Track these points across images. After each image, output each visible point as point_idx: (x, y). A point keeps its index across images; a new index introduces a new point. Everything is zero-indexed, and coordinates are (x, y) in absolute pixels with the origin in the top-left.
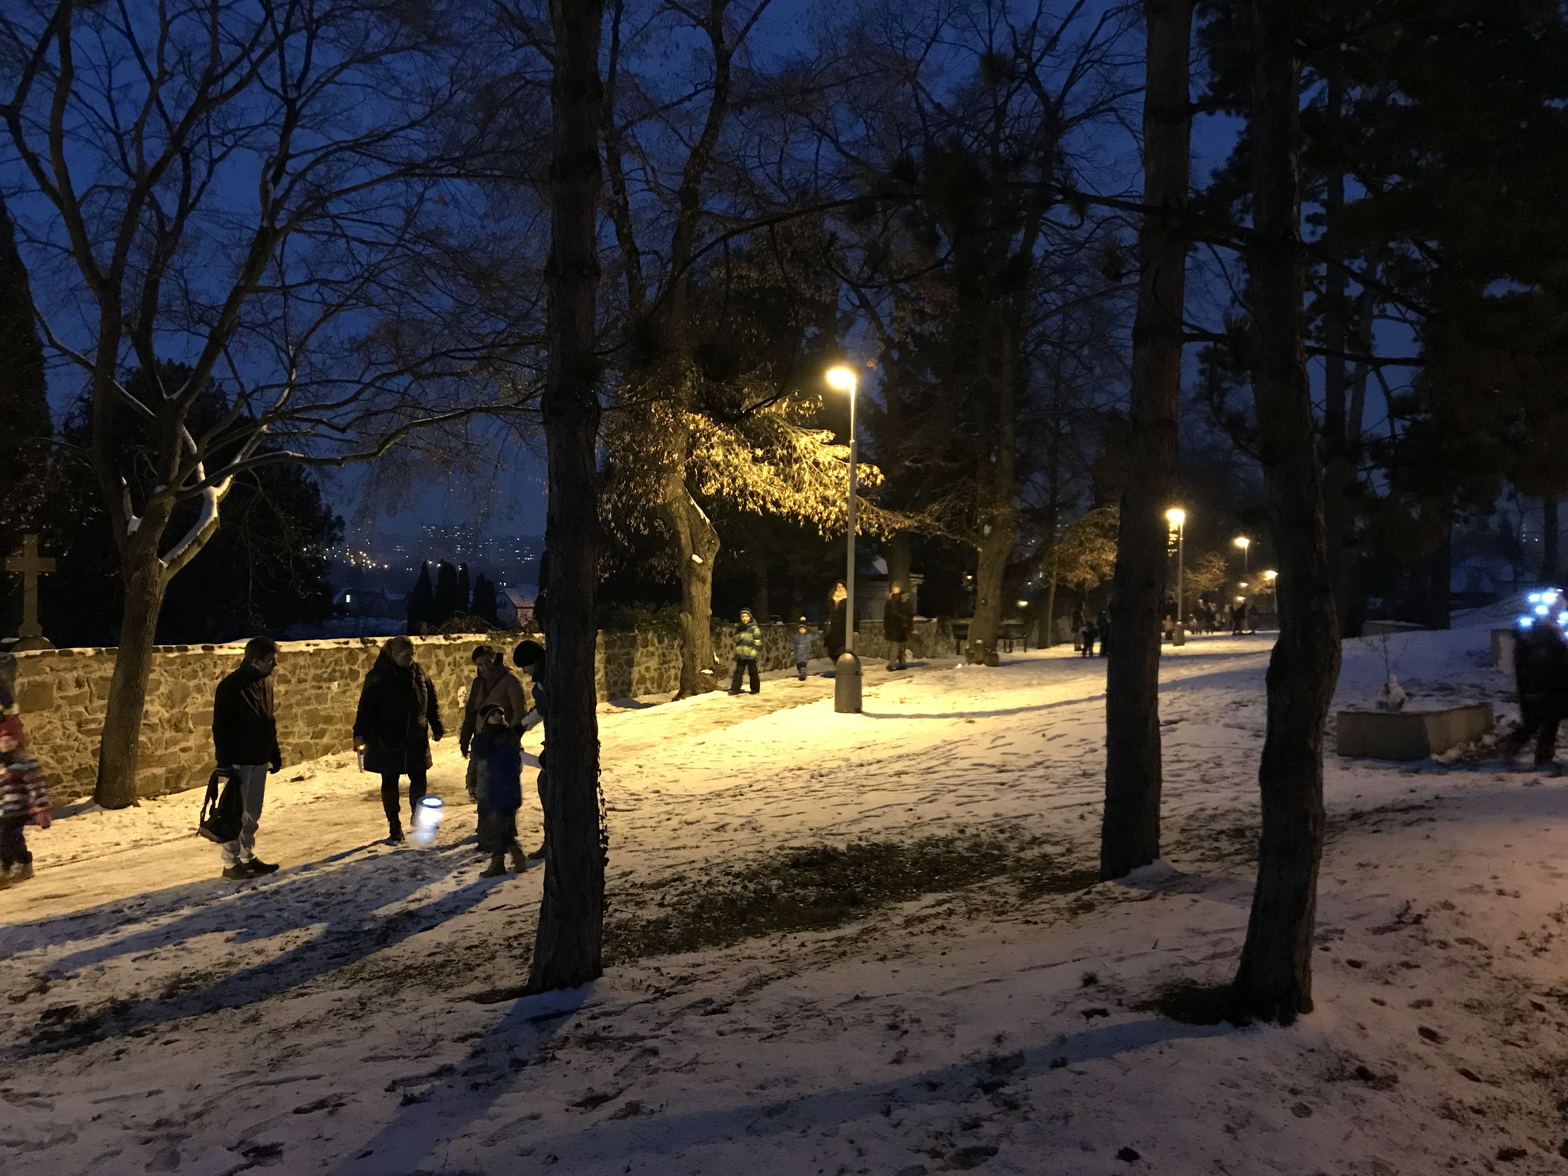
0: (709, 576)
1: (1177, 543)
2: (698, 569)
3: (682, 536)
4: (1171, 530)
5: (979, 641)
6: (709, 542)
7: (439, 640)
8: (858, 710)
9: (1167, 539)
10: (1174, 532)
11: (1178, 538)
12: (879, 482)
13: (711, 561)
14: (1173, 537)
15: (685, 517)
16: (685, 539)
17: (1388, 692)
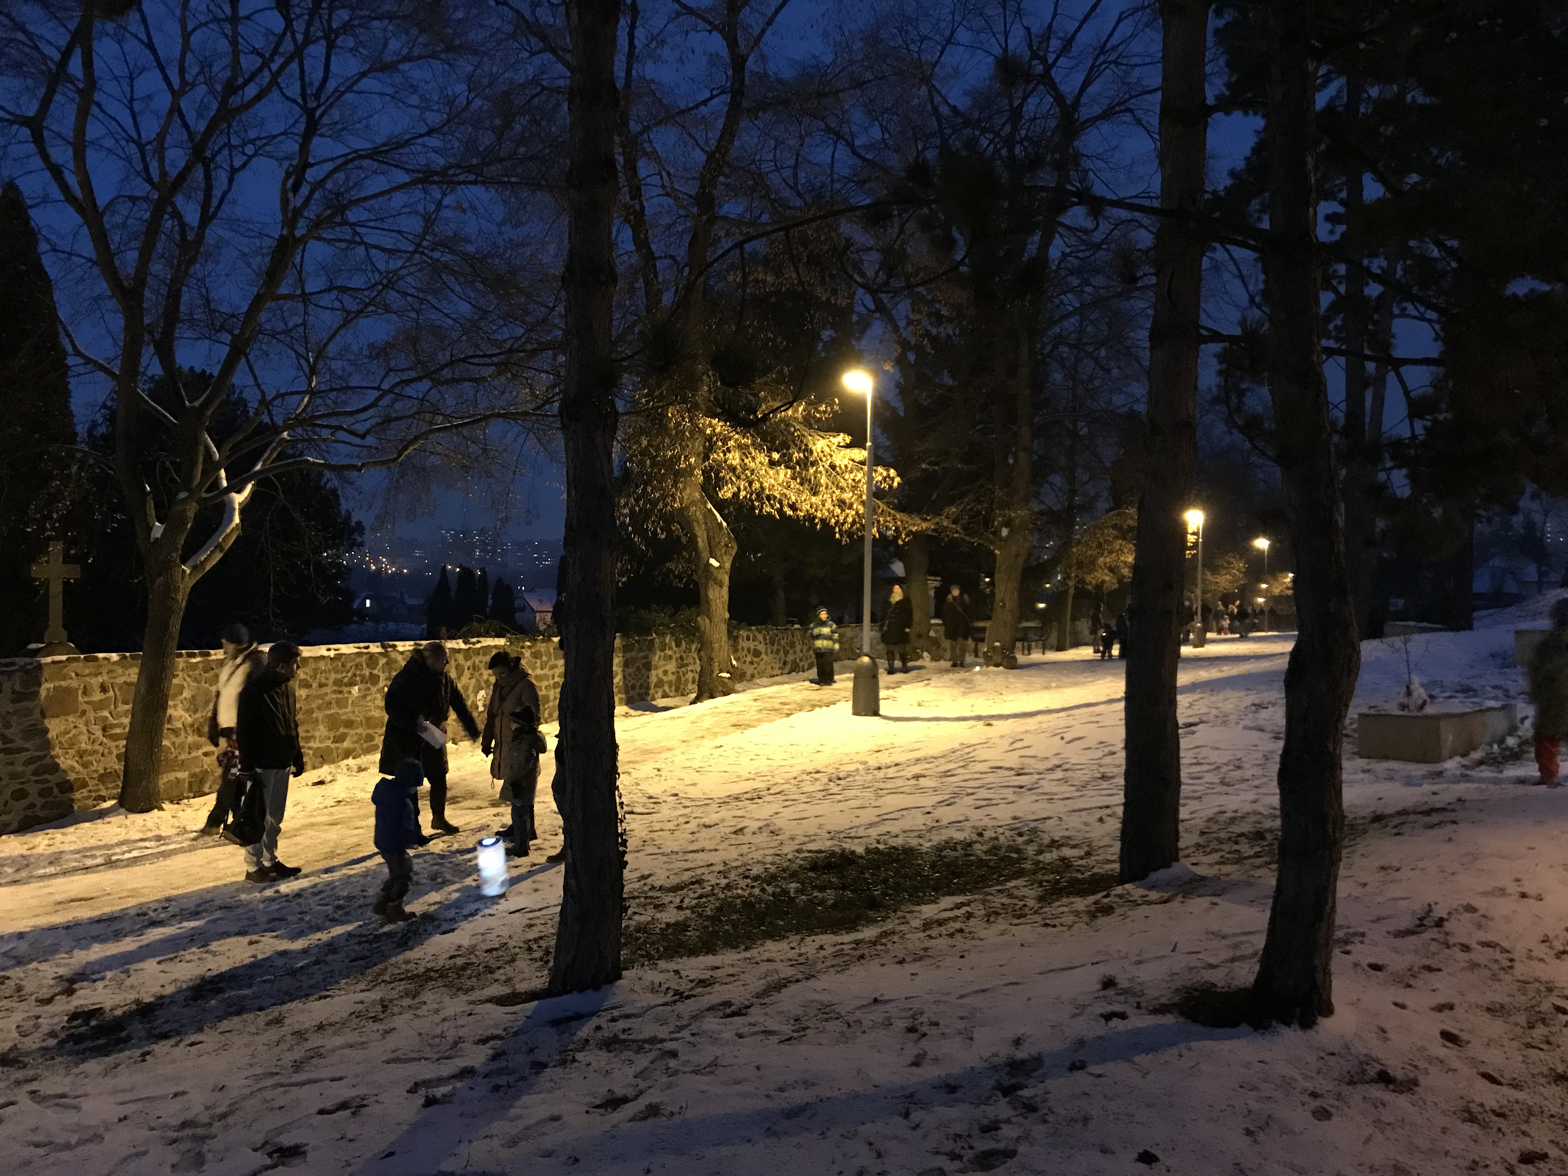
0: (726, 580)
1: (1196, 544)
2: (715, 572)
3: (699, 540)
4: (1190, 531)
5: (997, 644)
6: (726, 546)
7: (459, 644)
8: (876, 713)
9: (1184, 540)
10: (1193, 534)
11: (1197, 540)
12: (895, 484)
13: (728, 565)
14: (1191, 539)
15: (702, 521)
16: (702, 543)
17: (1409, 693)
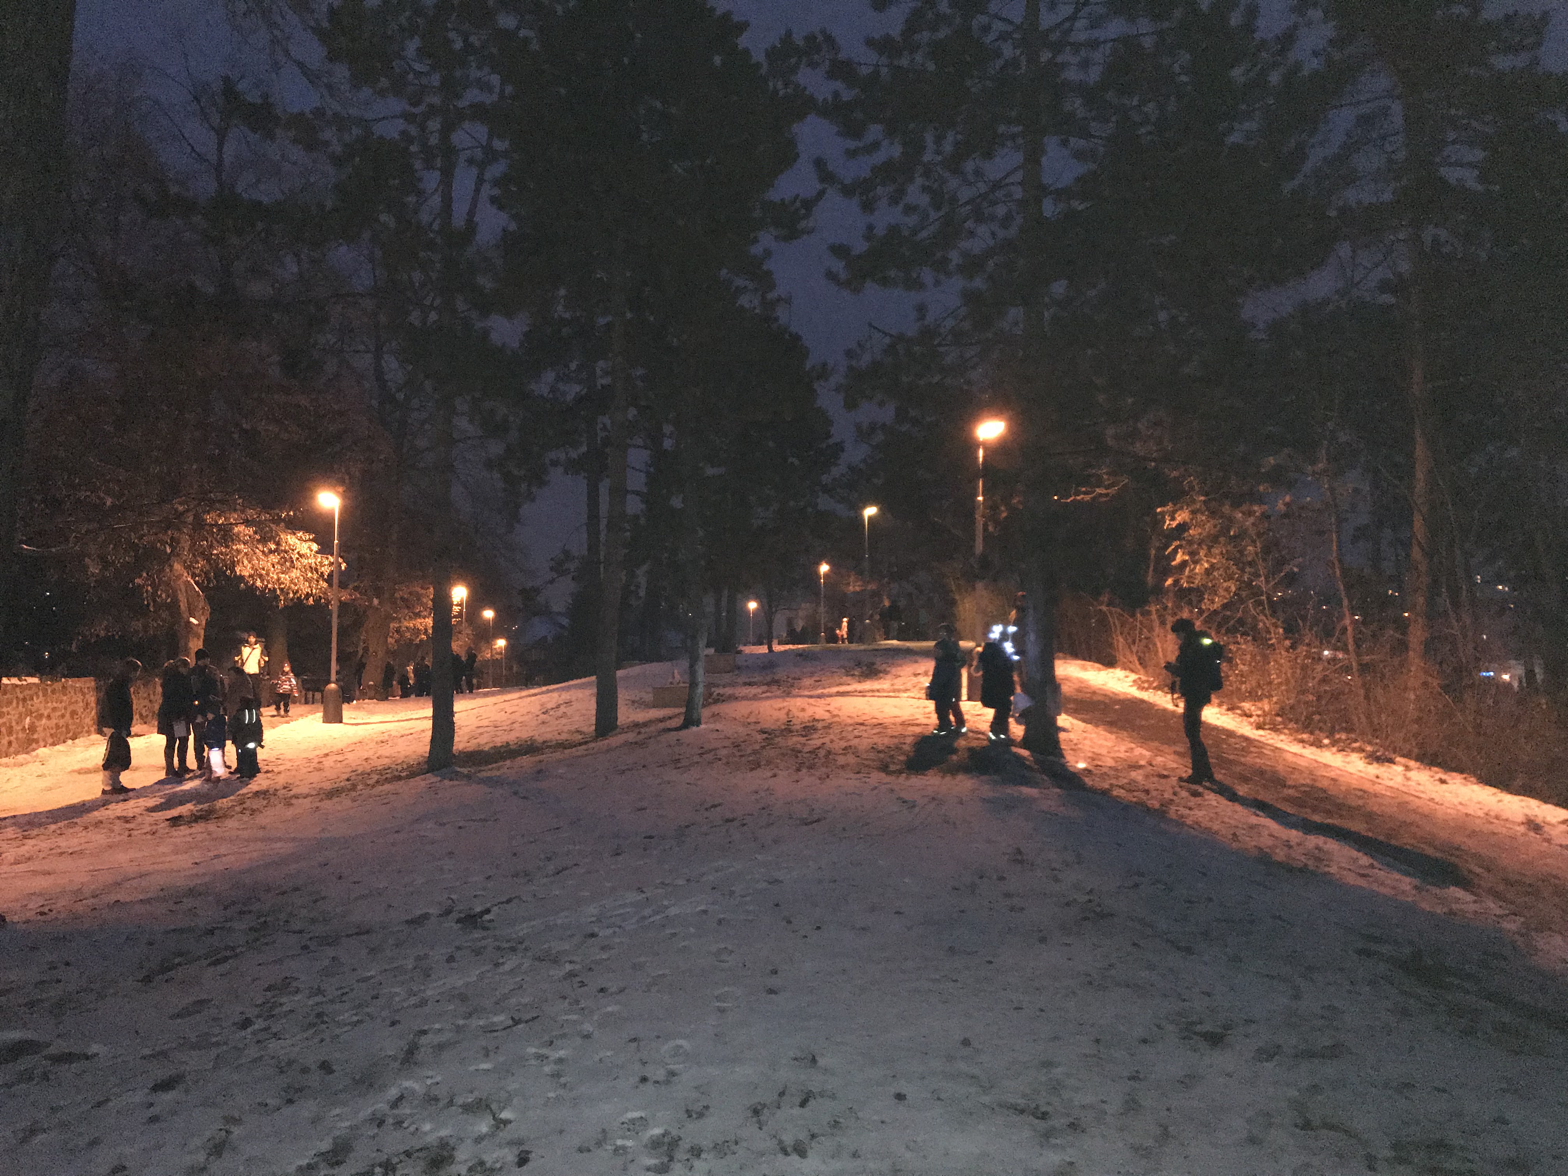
0: (202, 632)
2: (195, 628)
3: (181, 604)
4: (455, 603)
6: (203, 608)
8: (341, 722)
10: (457, 605)
11: (461, 610)
12: (343, 568)
13: (204, 622)
14: (456, 609)
15: (183, 589)
16: (183, 606)
